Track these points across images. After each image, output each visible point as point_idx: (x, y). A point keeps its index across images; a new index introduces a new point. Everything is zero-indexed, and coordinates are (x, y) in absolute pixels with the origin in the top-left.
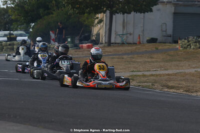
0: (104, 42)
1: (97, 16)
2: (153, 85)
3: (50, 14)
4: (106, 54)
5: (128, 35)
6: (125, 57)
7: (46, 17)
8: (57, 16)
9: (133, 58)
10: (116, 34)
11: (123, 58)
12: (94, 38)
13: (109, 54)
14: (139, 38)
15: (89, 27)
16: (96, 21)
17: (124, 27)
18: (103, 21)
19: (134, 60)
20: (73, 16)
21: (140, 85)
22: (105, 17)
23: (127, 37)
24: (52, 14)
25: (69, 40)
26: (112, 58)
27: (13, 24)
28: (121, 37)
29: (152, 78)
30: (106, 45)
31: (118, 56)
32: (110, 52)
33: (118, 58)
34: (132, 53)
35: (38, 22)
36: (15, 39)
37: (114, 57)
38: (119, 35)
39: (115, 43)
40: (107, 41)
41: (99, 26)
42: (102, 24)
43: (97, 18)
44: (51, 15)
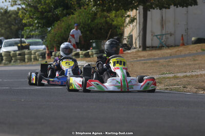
0: (138, 46)
1: (128, 13)
2: (185, 87)
3: (69, 14)
4: (139, 59)
5: (168, 36)
6: (161, 61)
7: (65, 18)
8: (79, 16)
9: (171, 62)
10: (153, 35)
11: (158, 63)
12: (125, 42)
13: (143, 58)
14: (183, 39)
15: (120, 28)
16: (128, 20)
17: (162, 26)
18: (136, 19)
19: (171, 64)
20: (98, 16)
21: (167, 89)
22: (138, 14)
23: (167, 38)
24: (73, 14)
25: (94, 45)
26: (145, 63)
27: (25, 28)
28: (159, 39)
29: (185, 79)
30: (141, 49)
31: (152, 61)
32: (143, 57)
33: (152, 63)
34: (171, 56)
35: (56, 25)
36: (27, 47)
37: (148, 61)
38: (156, 36)
39: (153, 47)
40: (141, 45)
41: (131, 25)
42: (134, 24)
43: (129, 16)
44: (72, 16)
